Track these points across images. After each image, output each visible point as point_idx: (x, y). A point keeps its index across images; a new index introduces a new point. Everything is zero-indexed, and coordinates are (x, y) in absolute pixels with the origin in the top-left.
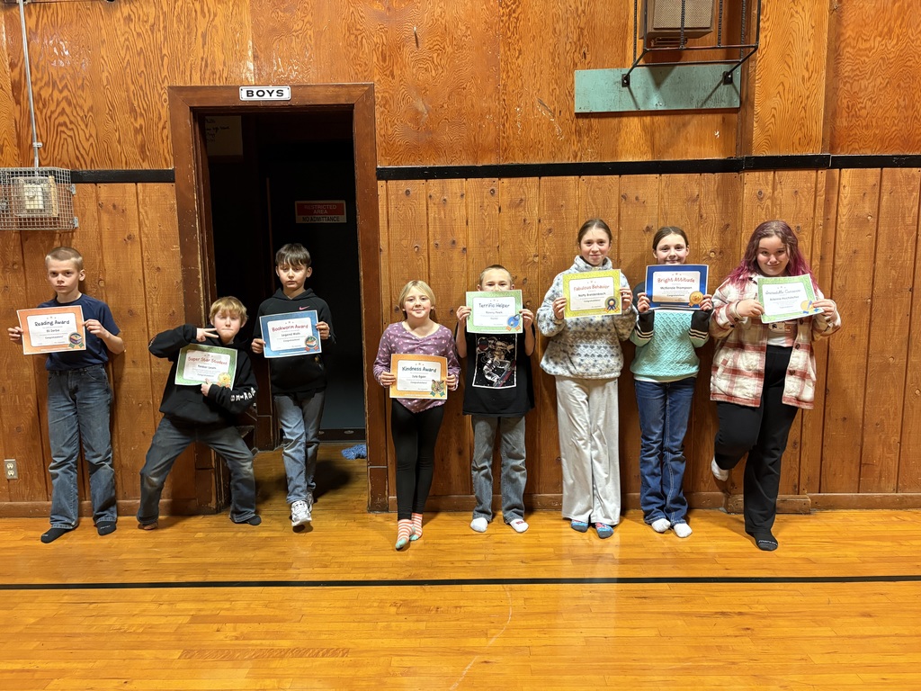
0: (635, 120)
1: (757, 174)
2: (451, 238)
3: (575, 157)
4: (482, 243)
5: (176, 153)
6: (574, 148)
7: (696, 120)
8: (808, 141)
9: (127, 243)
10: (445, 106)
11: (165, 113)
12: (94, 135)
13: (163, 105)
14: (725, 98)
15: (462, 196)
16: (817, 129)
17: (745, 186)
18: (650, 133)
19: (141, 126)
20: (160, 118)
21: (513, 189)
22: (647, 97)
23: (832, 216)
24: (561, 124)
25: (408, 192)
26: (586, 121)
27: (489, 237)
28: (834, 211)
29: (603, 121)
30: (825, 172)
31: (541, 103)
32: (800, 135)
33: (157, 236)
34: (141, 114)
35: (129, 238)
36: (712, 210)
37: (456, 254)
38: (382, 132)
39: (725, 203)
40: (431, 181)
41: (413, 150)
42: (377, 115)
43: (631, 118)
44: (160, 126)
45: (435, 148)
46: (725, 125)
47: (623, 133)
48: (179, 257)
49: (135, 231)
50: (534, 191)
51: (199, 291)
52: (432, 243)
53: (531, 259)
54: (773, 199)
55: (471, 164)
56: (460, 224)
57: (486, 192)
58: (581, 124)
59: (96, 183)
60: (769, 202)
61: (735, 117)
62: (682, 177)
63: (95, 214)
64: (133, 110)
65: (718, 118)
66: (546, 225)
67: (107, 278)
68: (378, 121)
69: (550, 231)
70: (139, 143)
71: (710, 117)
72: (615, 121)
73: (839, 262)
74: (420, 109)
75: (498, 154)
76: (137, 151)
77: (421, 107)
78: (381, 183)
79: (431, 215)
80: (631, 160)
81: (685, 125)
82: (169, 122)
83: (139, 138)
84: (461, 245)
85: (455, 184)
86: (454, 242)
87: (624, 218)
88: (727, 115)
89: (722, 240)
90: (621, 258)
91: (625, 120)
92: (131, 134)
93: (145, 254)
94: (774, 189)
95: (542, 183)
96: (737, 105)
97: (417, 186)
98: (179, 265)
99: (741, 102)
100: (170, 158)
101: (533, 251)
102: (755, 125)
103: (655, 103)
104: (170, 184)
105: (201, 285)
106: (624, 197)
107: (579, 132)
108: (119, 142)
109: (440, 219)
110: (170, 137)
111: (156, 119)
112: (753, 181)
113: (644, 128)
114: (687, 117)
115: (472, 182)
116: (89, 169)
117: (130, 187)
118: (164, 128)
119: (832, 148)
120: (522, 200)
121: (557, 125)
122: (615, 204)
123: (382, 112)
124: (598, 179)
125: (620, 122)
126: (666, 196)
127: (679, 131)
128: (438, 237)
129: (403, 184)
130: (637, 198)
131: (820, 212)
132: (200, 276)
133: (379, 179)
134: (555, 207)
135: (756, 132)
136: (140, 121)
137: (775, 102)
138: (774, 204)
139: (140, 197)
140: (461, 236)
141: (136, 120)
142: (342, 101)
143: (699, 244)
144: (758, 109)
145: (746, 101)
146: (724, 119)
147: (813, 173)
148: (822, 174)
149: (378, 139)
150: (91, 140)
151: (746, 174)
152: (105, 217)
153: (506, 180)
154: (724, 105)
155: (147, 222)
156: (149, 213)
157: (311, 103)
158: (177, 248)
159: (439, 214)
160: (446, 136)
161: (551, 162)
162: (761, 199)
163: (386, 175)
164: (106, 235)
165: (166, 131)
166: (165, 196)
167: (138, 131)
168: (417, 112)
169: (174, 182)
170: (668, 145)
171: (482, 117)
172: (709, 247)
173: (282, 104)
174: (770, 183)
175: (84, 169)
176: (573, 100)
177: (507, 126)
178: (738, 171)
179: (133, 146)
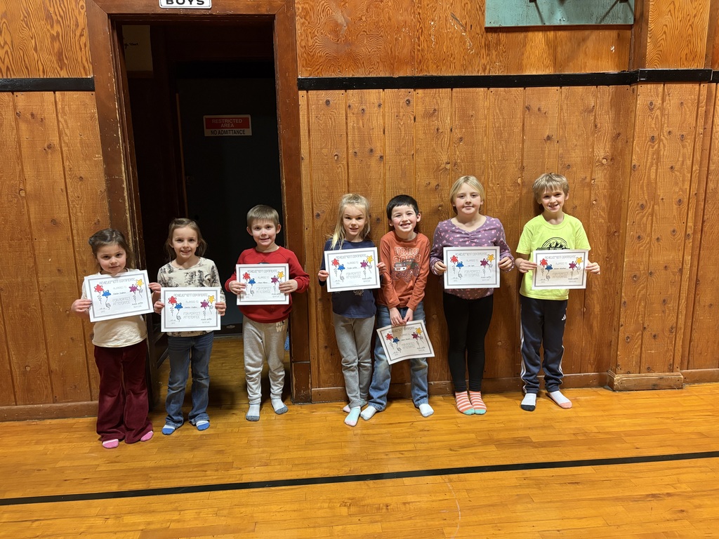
0: (540, 35)
1: (649, 86)
2: (368, 147)
3: (484, 70)
4: (398, 151)
5: (95, 61)
6: (483, 61)
7: (594, 36)
8: (693, 56)
9: (47, 153)
10: (364, 18)
11: (82, 21)
12: (9, 42)
13: (80, 12)
14: (621, 15)
15: (380, 106)
16: (701, 46)
17: (639, 98)
18: (552, 47)
19: (58, 33)
20: (77, 25)
21: (427, 99)
22: (552, 13)
23: (709, 126)
24: (472, 38)
25: (328, 102)
26: (495, 35)
27: (404, 146)
28: (710, 122)
29: (511, 35)
30: (706, 85)
31: (454, 17)
32: (686, 51)
33: (79, 145)
34: (58, 22)
35: (49, 147)
36: (606, 121)
37: (373, 162)
38: (303, 44)
39: (618, 114)
40: (350, 92)
41: (333, 61)
42: (298, 27)
43: (536, 33)
44: (78, 34)
45: (354, 59)
46: (620, 39)
47: (528, 47)
48: (102, 167)
49: (55, 140)
50: (447, 101)
51: (124, 200)
52: (351, 151)
53: (443, 166)
54: (662, 109)
55: (387, 75)
56: (377, 133)
57: (402, 102)
58: (490, 39)
59: (13, 92)
60: (658, 112)
61: (628, 33)
62: (580, 89)
63: (13, 124)
64: (49, 17)
65: (614, 34)
66: (458, 133)
67: (29, 188)
68: (298, 32)
69: (461, 139)
70: (56, 50)
71: (607, 32)
72: (521, 35)
73: (712, 167)
74: (339, 21)
75: (413, 66)
76: (54, 59)
77: (340, 19)
78: (302, 93)
79: (350, 125)
80: (534, 73)
81: (584, 40)
82: (86, 33)
83: (56, 45)
84: (378, 153)
85: (373, 95)
86: (371, 150)
87: (527, 128)
88: (622, 32)
89: (614, 147)
90: (525, 164)
91: (530, 34)
92: (48, 41)
93: (67, 164)
94: (663, 100)
95: (454, 94)
96: (631, 22)
97: (336, 95)
98: (102, 175)
99: (635, 19)
100: (89, 67)
101: (445, 158)
102: (649, 40)
103: (559, 18)
104: (90, 93)
105: (126, 194)
106: (528, 108)
107: (487, 46)
108: (36, 49)
109: (359, 128)
110: (88, 45)
111: (73, 27)
112: (646, 93)
113: (548, 42)
114: (587, 32)
115: (389, 93)
116: (5, 77)
117: (48, 96)
118: (81, 35)
119: (713, 65)
120: (435, 110)
121: (468, 40)
122: (519, 115)
123: (303, 24)
124: (505, 91)
125: (526, 37)
126: (565, 107)
127: (579, 45)
128: (357, 145)
129: (323, 95)
130: (539, 109)
131: (701, 121)
132: (125, 185)
133: (301, 89)
134: (466, 117)
135: (650, 47)
136: (57, 28)
137: (667, 19)
138: (662, 115)
139: (59, 106)
140: (378, 145)
141: (52, 27)
142: (264, 11)
143: (593, 151)
144: (651, 26)
145: (641, 19)
146: (619, 35)
147: (697, 86)
148: (704, 87)
149: (299, 50)
150: (6, 48)
151: (639, 86)
152: (23, 126)
153: (420, 91)
154: (620, 22)
155: (67, 131)
156: (69, 122)
157: (232, 12)
158: (99, 157)
159: (358, 123)
160: (365, 48)
161: (462, 74)
162: (651, 110)
163: (307, 85)
164: (25, 144)
165: (83, 39)
166: (85, 105)
167: (54, 38)
168: (337, 24)
169: (93, 90)
170: (569, 59)
171: (399, 30)
172: (602, 154)
173: (203, 12)
174: (660, 95)
176: (483, 14)
177: (422, 39)
178: (630, 84)
179: (50, 54)
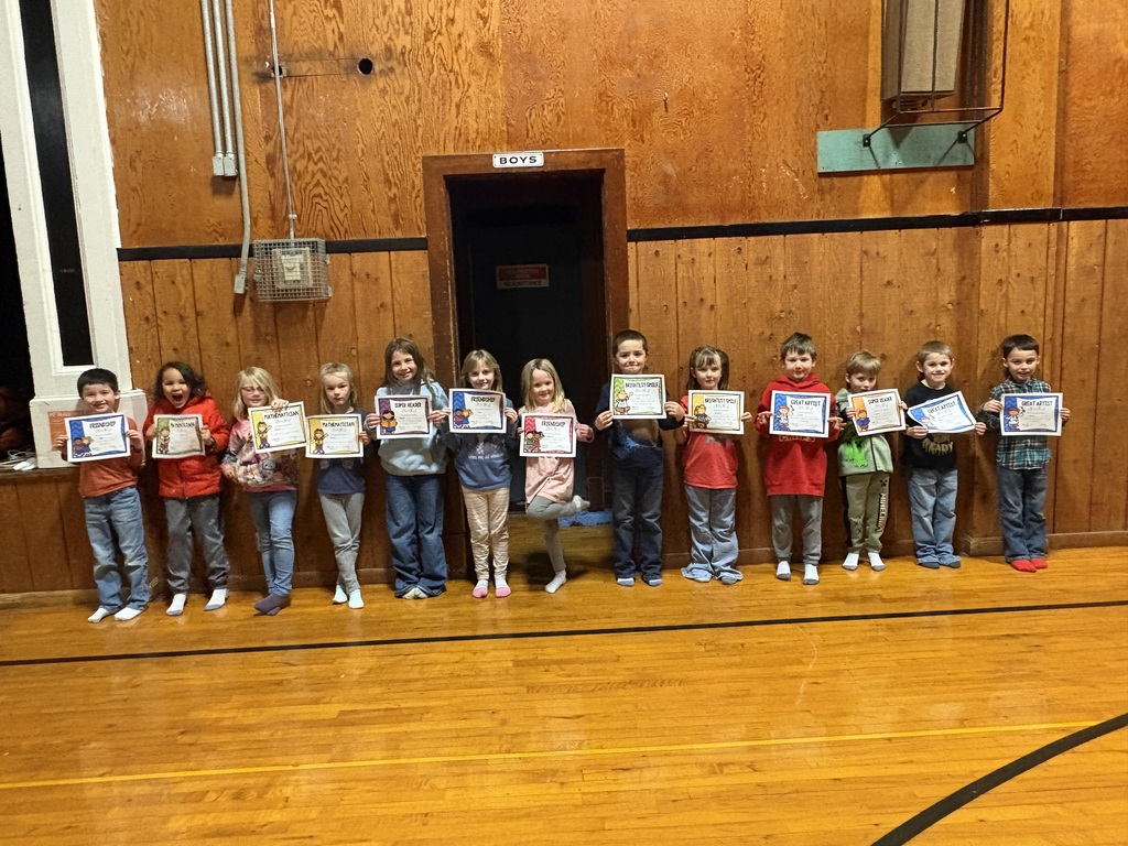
0: (875, 179)
1: (993, 227)
2: (699, 297)
3: (818, 215)
4: (729, 301)
5: (430, 223)
6: (818, 206)
7: (932, 177)
8: (1039, 195)
9: (379, 312)
10: (694, 168)
11: (419, 182)
12: (348, 205)
13: (416, 175)
14: (960, 156)
15: (710, 255)
16: (1049, 185)
17: (983, 240)
18: (889, 190)
19: (395, 195)
20: (414, 188)
21: (759, 246)
22: (887, 156)
23: (1062, 267)
24: (805, 184)
25: (657, 253)
26: (828, 180)
27: (735, 295)
28: (1063, 262)
29: (845, 180)
30: (1056, 224)
31: (785, 163)
32: (1032, 190)
33: (410, 303)
34: (396, 184)
35: (382, 306)
36: (950, 264)
37: (704, 312)
38: (633, 195)
39: (961, 256)
40: (680, 241)
41: (663, 211)
42: (627, 179)
43: (872, 177)
44: (414, 195)
45: (686, 211)
46: (960, 182)
47: (863, 191)
48: (430, 325)
49: (387, 299)
50: (779, 250)
51: (451, 358)
52: (680, 302)
53: (777, 315)
54: (1009, 251)
55: (718, 223)
56: (707, 284)
57: (733, 250)
58: (824, 184)
59: (350, 253)
60: (1005, 254)
61: (969, 174)
62: (920, 232)
63: (349, 284)
64: (387, 181)
65: (953, 175)
66: (792, 281)
67: (360, 346)
68: (628, 184)
69: (795, 287)
70: (392, 212)
71: (946, 174)
72: (857, 179)
73: (1068, 310)
74: (669, 172)
75: (743, 213)
76: (390, 219)
77: (670, 169)
78: (631, 245)
79: (680, 275)
80: (871, 217)
81: (922, 182)
82: (422, 194)
83: (393, 207)
84: (709, 302)
85: (703, 244)
86: (702, 300)
87: (865, 274)
88: (962, 173)
89: (958, 290)
90: (864, 311)
91: (865, 178)
92: (385, 203)
93: (397, 321)
94: (1009, 242)
95: (787, 241)
96: (972, 162)
97: (666, 246)
98: (431, 332)
99: (975, 160)
100: (423, 227)
101: (778, 307)
102: (991, 181)
103: (895, 161)
104: (422, 252)
105: (453, 351)
106: (866, 252)
107: (821, 191)
108: (373, 211)
109: (689, 278)
110: (423, 205)
111: (409, 188)
112: (990, 234)
113: (884, 185)
114: (925, 174)
115: (719, 243)
116: (343, 239)
117: (384, 255)
118: (417, 196)
119: (1061, 204)
120: (767, 257)
121: (800, 185)
122: (856, 259)
123: (633, 176)
124: (842, 237)
125: (860, 181)
126: (904, 251)
127: (917, 188)
128: (687, 295)
129: (653, 245)
130: (878, 254)
131: (1052, 262)
132: (452, 342)
133: (630, 240)
134: (800, 264)
135: (992, 187)
136: (394, 190)
137: (1010, 159)
138: (1009, 256)
139: (393, 265)
140: (709, 294)
141: (390, 189)
142: (594, 166)
143: (937, 296)
144: (993, 167)
145: (981, 159)
146: (959, 176)
147: (1045, 226)
148: (1054, 227)
149: (628, 202)
150: (346, 211)
151: (983, 228)
152: (358, 285)
153: (752, 239)
154: (959, 163)
155: (399, 289)
156: (402, 280)
157: (563, 168)
158: (429, 314)
159: (688, 272)
160: (695, 197)
161: (796, 220)
162: (997, 252)
163: (636, 236)
164: (358, 304)
165: (419, 200)
166: (418, 264)
167: (392, 200)
168: (666, 175)
169: (426, 249)
170: (910, 199)
171: (729, 179)
172: (947, 299)
173: (535, 170)
174: (1006, 236)
175: (339, 239)
176: (816, 160)
177: (752, 186)
178: (974, 225)
179: (387, 216)
